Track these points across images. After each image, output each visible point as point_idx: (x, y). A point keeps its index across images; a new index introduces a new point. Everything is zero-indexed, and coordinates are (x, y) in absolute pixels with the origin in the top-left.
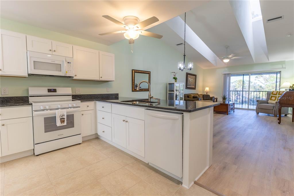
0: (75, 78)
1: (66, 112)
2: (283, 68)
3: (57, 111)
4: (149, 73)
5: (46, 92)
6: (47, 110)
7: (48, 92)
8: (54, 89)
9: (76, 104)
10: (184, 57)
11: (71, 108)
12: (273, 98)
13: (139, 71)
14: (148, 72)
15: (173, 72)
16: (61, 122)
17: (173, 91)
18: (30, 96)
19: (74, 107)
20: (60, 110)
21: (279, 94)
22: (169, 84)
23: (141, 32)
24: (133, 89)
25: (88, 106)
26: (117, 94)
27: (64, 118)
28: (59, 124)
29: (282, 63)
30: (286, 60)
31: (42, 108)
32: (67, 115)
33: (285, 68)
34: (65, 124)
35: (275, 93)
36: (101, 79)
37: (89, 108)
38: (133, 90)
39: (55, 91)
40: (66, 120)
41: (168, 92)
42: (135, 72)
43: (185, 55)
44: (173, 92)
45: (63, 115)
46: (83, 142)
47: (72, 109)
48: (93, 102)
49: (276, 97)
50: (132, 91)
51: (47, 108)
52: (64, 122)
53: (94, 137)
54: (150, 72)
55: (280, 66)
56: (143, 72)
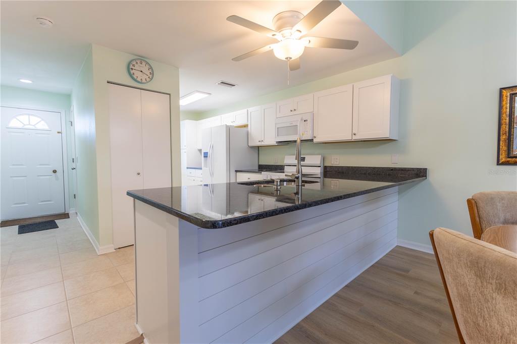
24: (503, 156)
36: (355, 138)
38: (502, 160)
42: (513, 95)
50: (497, 164)
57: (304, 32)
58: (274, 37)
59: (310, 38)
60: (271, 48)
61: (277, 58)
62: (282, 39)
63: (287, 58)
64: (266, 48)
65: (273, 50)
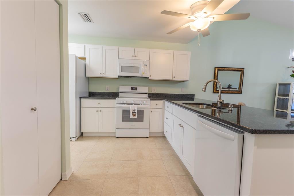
0: (150, 78)
1: (137, 107)
3: (130, 106)
4: (241, 70)
5: (129, 90)
6: (125, 104)
7: (131, 90)
8: (135, 88)
9: (146, 102)
11: (142, 104)
13: (225, 69)
14: (239, 69)
15: (291, 67)
16: (133, 116)
17: (288, 95)
18: (120, 93)
19: (144, 104)
20: (133, 105)
22: (280, 84)
23: (214, 18)
24: (215, 90)
25: (157, 105)
26: (193, 95)
27: (135, 113)
28: (131, 117)
31: (121, 102)
32: (138, 110)
34: (136, 117)
36: (174, 79)
37: (157, 107)
38: (215, 92)
39: (135, 89)
40: (136, 114)
41: (277, 96)
42: (218, 70)
44: (288, 98)
45: (135, 110)
46: (150, 137)
47: (143, 106)
48: (162, 101)
50: (213, 93)
51: (125, 102)
52: (135, 115)
53: (161, 134)
54: (244, 68)
56: (230, 69)
57: (209, 13)
58: (190, 18)
59: (214, 16)
60: (189, 25)
61: (192, 31)
62: (196, 19)
63: (198, 30)
64: (186, 25)
65: (189, 26)
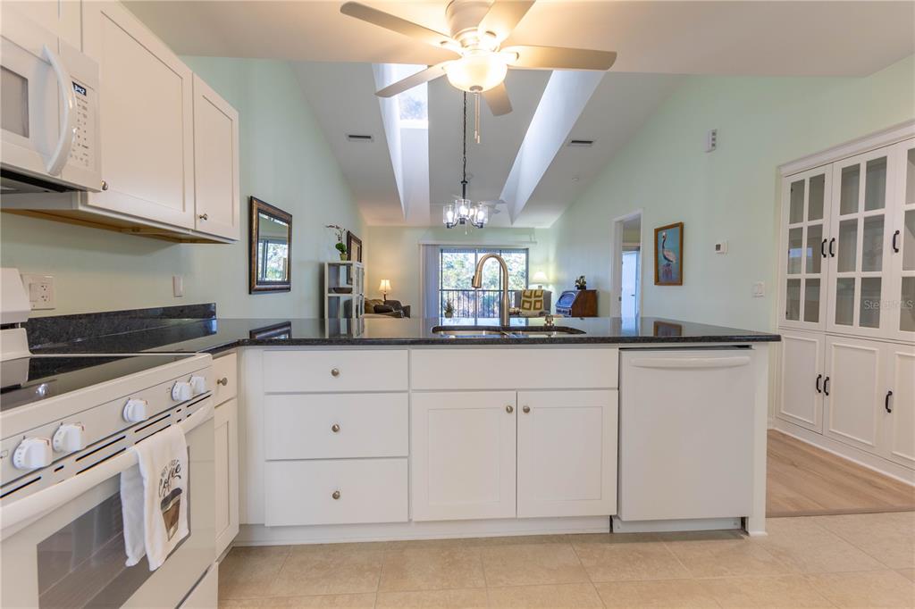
2: (531, 242)
4: (290, 218)
10: (464, 186)
11: (178, 406)
12: (527, 305)
13: (270, 210)
14: (286, 217)
16: (167, 529)
19: (191, 402)
21: (535, 296)
22: (328, 264)
24: (254, 283)
25: (225, 382)
27: (178, 492)
29: (530, 231)
30: (537, 227)
33: (536, 243)
34: (183, 528)
35: (528, 294)
36: (200, 228)
37: (222, 394)
38: (255, 288)
40: (184, 499)
42: (258, 210)
43: (464, 182)
45: (173, 471)
48: (235, 356)
49: (530, 302)
50: (250, 293)
52: (177, 517)
54: (291, 215)
55: (526, 238)
58: (445, 46)
62: (464, 50)
63: (472, 88)
